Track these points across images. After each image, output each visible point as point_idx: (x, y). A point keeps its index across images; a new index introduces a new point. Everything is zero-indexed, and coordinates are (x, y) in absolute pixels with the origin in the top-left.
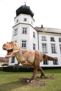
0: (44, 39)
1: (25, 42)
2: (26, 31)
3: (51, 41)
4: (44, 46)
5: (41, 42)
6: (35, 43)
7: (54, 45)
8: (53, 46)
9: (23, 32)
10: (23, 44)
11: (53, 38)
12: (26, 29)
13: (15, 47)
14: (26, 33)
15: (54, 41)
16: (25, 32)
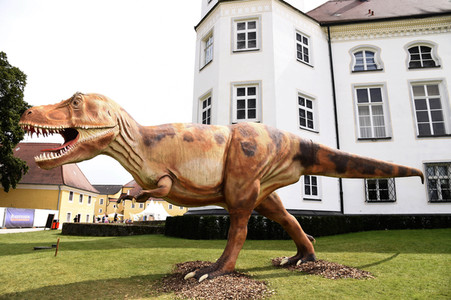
0: (367, 61)
1: (252, 91)
2: (253, 35)
3: (414, 65)
4: (370, 104)
5: (348, 83)
6: (308, 91)
7: (434, 88)
8: (427, 97)
9: (241, 44)
10: (241, 103)
11: (426, 49)
12: (253, 24)
13: (87, 117)
14: (253, 43)
15: (431, 64)
16: (247, 40)
